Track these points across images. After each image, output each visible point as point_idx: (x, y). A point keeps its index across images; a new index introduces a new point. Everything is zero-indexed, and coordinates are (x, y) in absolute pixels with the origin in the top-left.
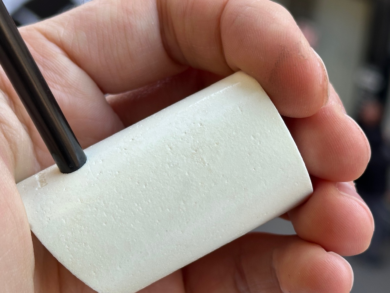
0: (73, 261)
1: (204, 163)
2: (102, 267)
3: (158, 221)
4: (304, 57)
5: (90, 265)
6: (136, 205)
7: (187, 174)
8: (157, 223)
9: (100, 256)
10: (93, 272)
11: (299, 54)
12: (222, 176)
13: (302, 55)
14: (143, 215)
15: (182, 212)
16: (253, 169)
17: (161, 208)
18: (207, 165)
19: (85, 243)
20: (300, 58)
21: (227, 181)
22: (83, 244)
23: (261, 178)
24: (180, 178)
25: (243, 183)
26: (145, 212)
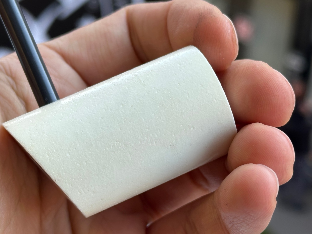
0: (32, 145)
1: (141, 81)
2: (54, 151)
3: (101, 119)
4: (215, 17)
5: (45, 148)
6: (86, 108)
7: (127, 88)
8: (101, 120)
9: (54, 142)
10: (47, 155)
11: (212, 15)
12: (153, 88)
13: (213, 16)
14: (90, 114)
15: (121, 113)
16: (178, 84)
17: (104, 109)
18: (143, 82)
19: (43, 132)
20: (212, 18)
21: (157, 92)
22: (42, 133)
23: (185, 91)
24: (121, 91)
25: (169, 93)
26: (92, 112)
